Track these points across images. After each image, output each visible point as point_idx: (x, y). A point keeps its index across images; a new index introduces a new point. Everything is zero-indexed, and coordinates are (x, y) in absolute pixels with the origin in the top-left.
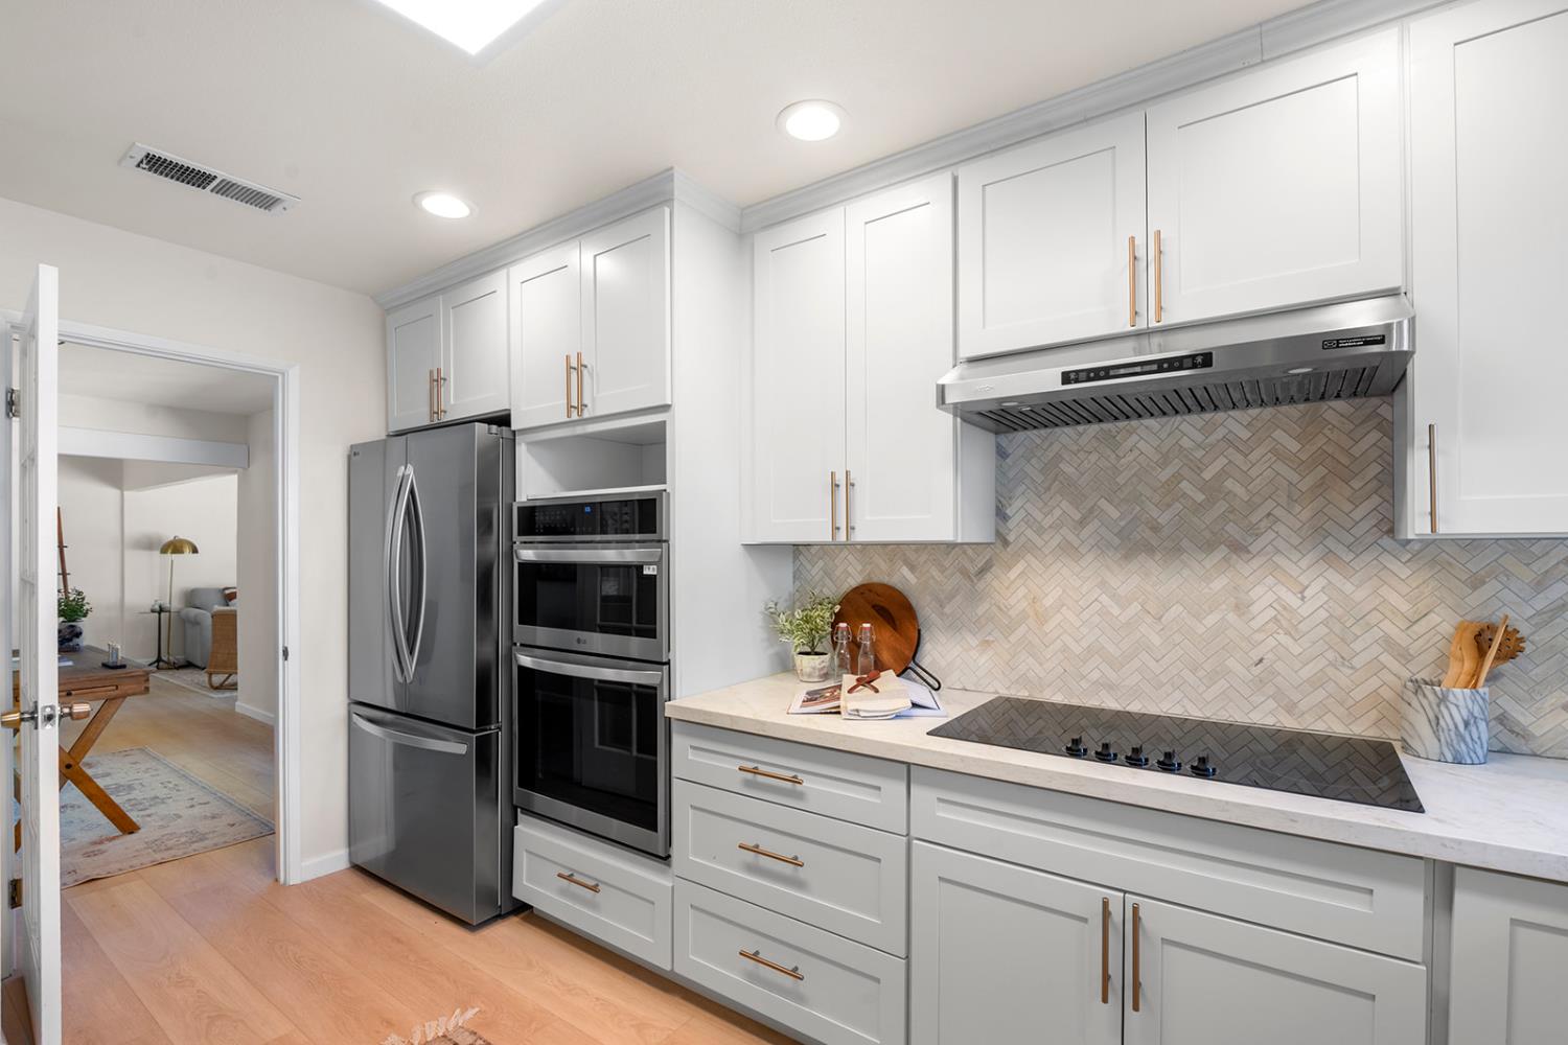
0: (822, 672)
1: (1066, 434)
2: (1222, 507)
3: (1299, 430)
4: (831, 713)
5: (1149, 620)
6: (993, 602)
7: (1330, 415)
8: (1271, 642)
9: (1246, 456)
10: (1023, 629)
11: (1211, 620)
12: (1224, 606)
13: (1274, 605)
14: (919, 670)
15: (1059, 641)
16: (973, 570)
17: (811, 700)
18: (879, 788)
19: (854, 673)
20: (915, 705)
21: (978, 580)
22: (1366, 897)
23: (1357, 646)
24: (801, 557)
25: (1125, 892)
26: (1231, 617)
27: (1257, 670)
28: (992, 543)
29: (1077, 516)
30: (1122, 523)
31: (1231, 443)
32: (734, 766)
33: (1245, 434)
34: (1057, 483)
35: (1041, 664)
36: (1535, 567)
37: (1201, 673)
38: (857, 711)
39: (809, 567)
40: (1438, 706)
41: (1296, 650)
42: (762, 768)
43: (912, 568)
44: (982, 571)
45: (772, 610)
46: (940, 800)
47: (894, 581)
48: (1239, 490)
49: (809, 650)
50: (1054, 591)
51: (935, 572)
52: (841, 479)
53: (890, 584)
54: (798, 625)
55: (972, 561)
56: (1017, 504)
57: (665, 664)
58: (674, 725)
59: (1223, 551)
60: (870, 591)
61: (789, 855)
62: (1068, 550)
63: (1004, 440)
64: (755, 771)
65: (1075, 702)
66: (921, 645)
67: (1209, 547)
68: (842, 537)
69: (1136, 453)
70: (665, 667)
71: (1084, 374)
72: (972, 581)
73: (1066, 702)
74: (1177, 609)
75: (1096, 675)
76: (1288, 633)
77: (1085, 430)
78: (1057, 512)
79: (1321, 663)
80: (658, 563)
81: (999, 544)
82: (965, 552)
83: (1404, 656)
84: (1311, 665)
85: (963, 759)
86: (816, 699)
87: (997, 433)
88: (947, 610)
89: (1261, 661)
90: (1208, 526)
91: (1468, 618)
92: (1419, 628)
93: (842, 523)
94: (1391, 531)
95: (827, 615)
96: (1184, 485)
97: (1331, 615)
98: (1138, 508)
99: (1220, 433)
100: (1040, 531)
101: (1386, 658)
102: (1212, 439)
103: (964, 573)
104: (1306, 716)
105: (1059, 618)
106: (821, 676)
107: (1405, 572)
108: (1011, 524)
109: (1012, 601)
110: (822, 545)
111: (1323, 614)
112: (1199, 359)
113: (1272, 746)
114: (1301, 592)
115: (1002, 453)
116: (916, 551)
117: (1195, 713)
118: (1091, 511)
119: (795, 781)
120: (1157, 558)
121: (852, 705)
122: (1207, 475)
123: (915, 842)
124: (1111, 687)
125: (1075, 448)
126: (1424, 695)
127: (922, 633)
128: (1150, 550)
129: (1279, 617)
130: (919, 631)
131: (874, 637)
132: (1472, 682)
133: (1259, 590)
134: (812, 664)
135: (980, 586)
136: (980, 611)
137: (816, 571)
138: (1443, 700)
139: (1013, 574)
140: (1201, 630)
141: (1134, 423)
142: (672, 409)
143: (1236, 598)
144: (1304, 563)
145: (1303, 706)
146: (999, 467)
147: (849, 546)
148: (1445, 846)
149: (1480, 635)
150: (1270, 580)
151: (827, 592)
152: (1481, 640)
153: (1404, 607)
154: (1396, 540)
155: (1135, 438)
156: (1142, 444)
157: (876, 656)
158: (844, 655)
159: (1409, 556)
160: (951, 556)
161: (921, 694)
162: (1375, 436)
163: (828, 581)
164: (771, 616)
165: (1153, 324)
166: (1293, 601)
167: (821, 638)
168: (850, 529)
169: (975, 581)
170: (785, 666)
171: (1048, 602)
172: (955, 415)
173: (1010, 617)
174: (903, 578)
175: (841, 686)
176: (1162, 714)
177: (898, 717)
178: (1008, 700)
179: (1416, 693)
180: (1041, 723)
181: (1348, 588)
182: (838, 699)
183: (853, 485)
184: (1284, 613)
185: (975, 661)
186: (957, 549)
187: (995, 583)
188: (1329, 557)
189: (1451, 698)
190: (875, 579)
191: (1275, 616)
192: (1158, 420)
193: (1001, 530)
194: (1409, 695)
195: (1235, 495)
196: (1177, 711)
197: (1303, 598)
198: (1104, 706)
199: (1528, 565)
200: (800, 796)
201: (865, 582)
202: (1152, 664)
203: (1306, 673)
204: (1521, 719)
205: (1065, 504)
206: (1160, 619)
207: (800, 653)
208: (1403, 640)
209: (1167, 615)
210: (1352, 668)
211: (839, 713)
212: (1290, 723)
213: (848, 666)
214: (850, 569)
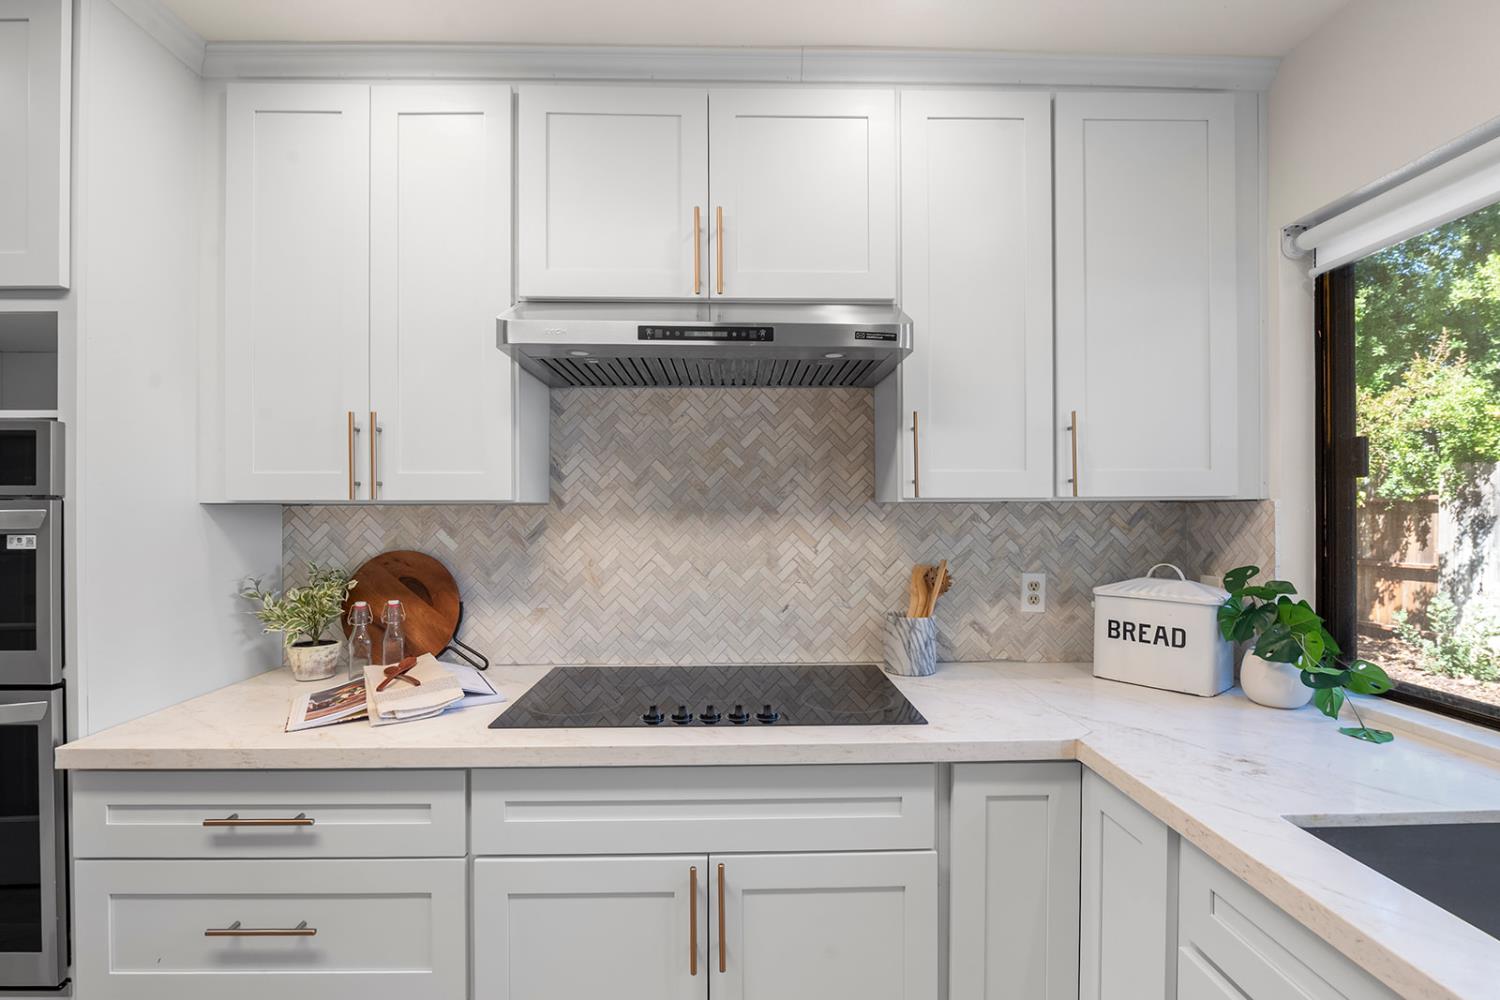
0: (329, 667)
1: (621, 395)
2: (756, 473)
3: (813, 410)
4: (353, 720)
5: (698, 577)
6: (547, 567)
7: (833, 399)
8: (794, 591)
9: (775, 428)
10: (579, 593)
11: (749, 574)
12: (758, 562)
13: (796, 558)
14: (461, 649)
15: (615, 602)
16: (524, 533)
17: (320, 707)
18: (428, 806)
19: (376, 661)
20: (468, 694)
21: (531, 544)
22: (896, 804)
23: (853, 589)
24: (295, 521)
25: (708, 854)
26: (765, 571)
27: (783, 616)
28: (546, 504)
29: (633, 478)
30: (674, 485)
31: (764, 417)
32: (196, 820)
33: (774, 410)
34: (614, 443)
35: (598, 629)
36: (955, 524)
37: (741, 623)
38: (393, 712)
39: (307, 533)
40: (910, 632)
41: (811, 596)
42: (243, 815)
43: (452, 532)
44: (535, 534)
45: (251, 592)
46: (508, 804)
47: (429, 547)
48: (769, 458)
49: (310, 639)
50: (610, 554)
51: (479, 536)
52: (363, 421)
53: (421, 551)
54: (293, 609)
55: (523, 522)
56: (573, 462)
57: (55, 687)
58: (73, 781)
59: (757, 512)
60: (397, 560)
61: (293, 925)
62: (624, 511)
63: (558, 394)
64: (232, 822)
65: (631, 663)
66: (464, 619)
67: (746, 508)
68: (364, 494)
69: (686, 419)
70: (56, 694)
71: (661, 331)
72: (524, 546)
73: (623, 665)
74: (721, 567)
75: (651, 634)
76: (806, 582)
77: (640, 393)
78: (614, 473)
79: (829, 605)
80: (41, 532)
81: (554, 505)
82: (515, 514)
83: (882, 595)
84: (821, 608)
85: (538, 751)
86: (328, 704)
87: (551, 386)
88: (495, 578)
89: (786, 607)
90: (746, 491)
91: (919, 562)
92: (890, 572)
93: (364, 477)
94: (873, 496)
95: (338, 593)
96: (727, 452)
97: (835, 565)
98: (689, 472)
99: (755, 407)
100: (597, 491)
101: (871, 598)
102: (748, 411)
103: (515, 536)
104: (819, 651)
105: (616, 579)
106: (327, 671)
107: (882, 529)
108: (566, 484)
109: (567, 566)
110: (328, 506)
111: (829, 565)
112: (763, 333)
113: (794, 681)
114: (815, 547)
115: (556, 409)
116: (457, 512)
117: (737, 660)
118: (646, 472)
119: (301, 822)
120: (704, 518)
121: (385, 707)
122: (746, 443)
123: (477, 860)
124: (664, 644)
125: (630, 409)
126: (901, 626)
127: (464, 605)
128: (698, 510)
129: (800, 569)
130: (461, 604)
131: (404, 616)
132: (925, 613)
133: (786, 545)
134: (316, 657)
135: (533, 550)
136: (533, 578)
137: (319, 537)
138: (912, 628)
139: (569, 536)
140: (740, 583)
141: (685, 390)
142: (71, 295)
143: (768, 553)
144: (817, 522)
145: (817, 643)
146: (552, 423)
147: (370, 506)
148: (949, 749)
149: (927, 575)
150: (793, 537)
151: (334, 564)
152: (928, 578)
153: (882, 556)
154: (876, 503)
155: (685, 405)
156: (691, 411)
157: (406, 639)
158: (362, 641)
159: (884, 516)
160: (500, 516)
161: (470, 678)
162: (863, 419)
163: (334, 549)
164: (249, 601)
165: (715, 295)
166: (809, 554)
167: (328, 622)
168: (375, 484)
169: (527, 544)
170: (270, 662)
171: (605, 564)
172: (513, 359)
173: (565, 581)
174: (441, 544)
175: (363, 681)
176: (710, 665)
177: (447, 710)
178: (564, 670)
179: (895, 625)
180: (598, 689)
181: (846, 542)
182: (364, 699)
183: (380, 431)
184: (803, 566)
185: (527, 632)
186: (506, 509)
187: (549, 547)
188: (833, 517)
189: (917, 626)
190: (403, 546)
191: (796, 569)
192: (706, 389)
193: (555, 490)
194: (890, 626)
195: (767, 462)
196: (722, 661)
197: (816, 552)
198: (659, 664)
199: (951, 522)
200: (310, 840)
201: (387, 551)
202: (701, 619)
203: (819, 614)
204: (948, 636)
205: (620, 465)
206: (707, 576)
207: (297, 645)
208: (880, 581)
209: (712, 572)
210: (849, 607)
211: (366, 718)
212: (808, 659)
213: (369, 655)
214: (368, 535)
